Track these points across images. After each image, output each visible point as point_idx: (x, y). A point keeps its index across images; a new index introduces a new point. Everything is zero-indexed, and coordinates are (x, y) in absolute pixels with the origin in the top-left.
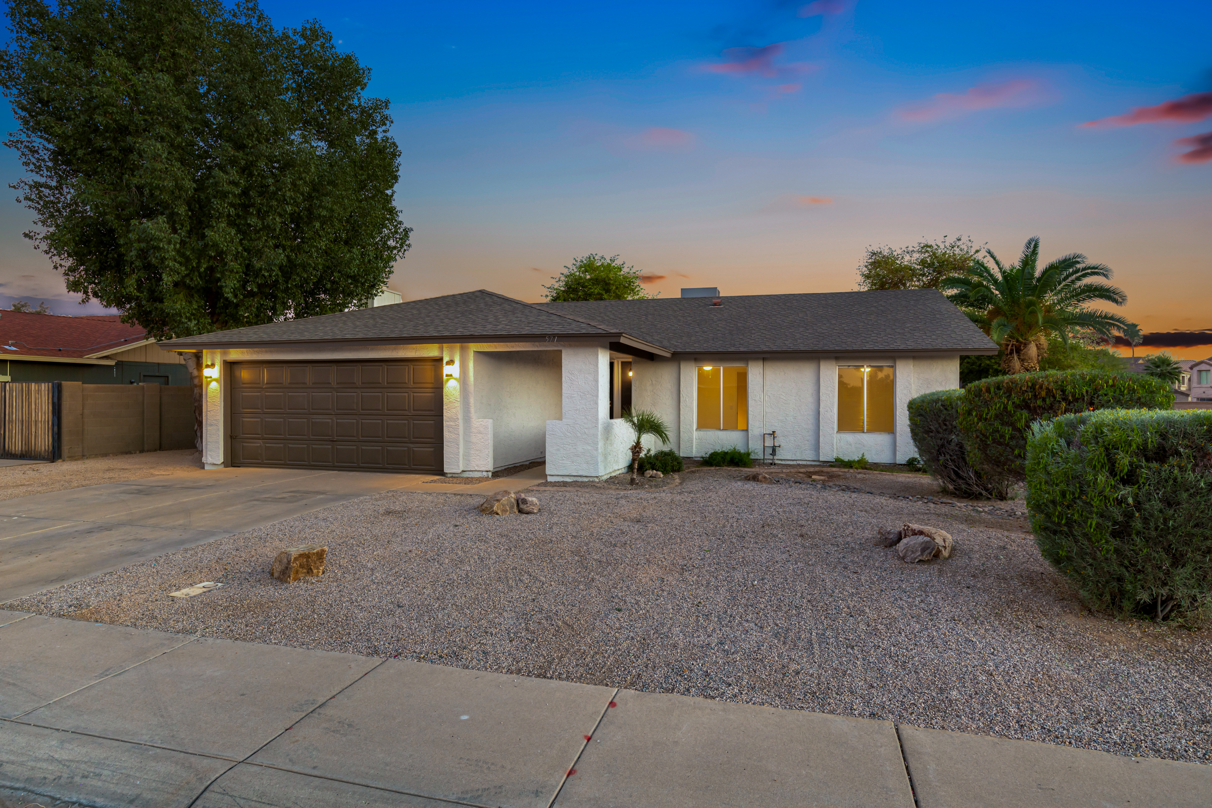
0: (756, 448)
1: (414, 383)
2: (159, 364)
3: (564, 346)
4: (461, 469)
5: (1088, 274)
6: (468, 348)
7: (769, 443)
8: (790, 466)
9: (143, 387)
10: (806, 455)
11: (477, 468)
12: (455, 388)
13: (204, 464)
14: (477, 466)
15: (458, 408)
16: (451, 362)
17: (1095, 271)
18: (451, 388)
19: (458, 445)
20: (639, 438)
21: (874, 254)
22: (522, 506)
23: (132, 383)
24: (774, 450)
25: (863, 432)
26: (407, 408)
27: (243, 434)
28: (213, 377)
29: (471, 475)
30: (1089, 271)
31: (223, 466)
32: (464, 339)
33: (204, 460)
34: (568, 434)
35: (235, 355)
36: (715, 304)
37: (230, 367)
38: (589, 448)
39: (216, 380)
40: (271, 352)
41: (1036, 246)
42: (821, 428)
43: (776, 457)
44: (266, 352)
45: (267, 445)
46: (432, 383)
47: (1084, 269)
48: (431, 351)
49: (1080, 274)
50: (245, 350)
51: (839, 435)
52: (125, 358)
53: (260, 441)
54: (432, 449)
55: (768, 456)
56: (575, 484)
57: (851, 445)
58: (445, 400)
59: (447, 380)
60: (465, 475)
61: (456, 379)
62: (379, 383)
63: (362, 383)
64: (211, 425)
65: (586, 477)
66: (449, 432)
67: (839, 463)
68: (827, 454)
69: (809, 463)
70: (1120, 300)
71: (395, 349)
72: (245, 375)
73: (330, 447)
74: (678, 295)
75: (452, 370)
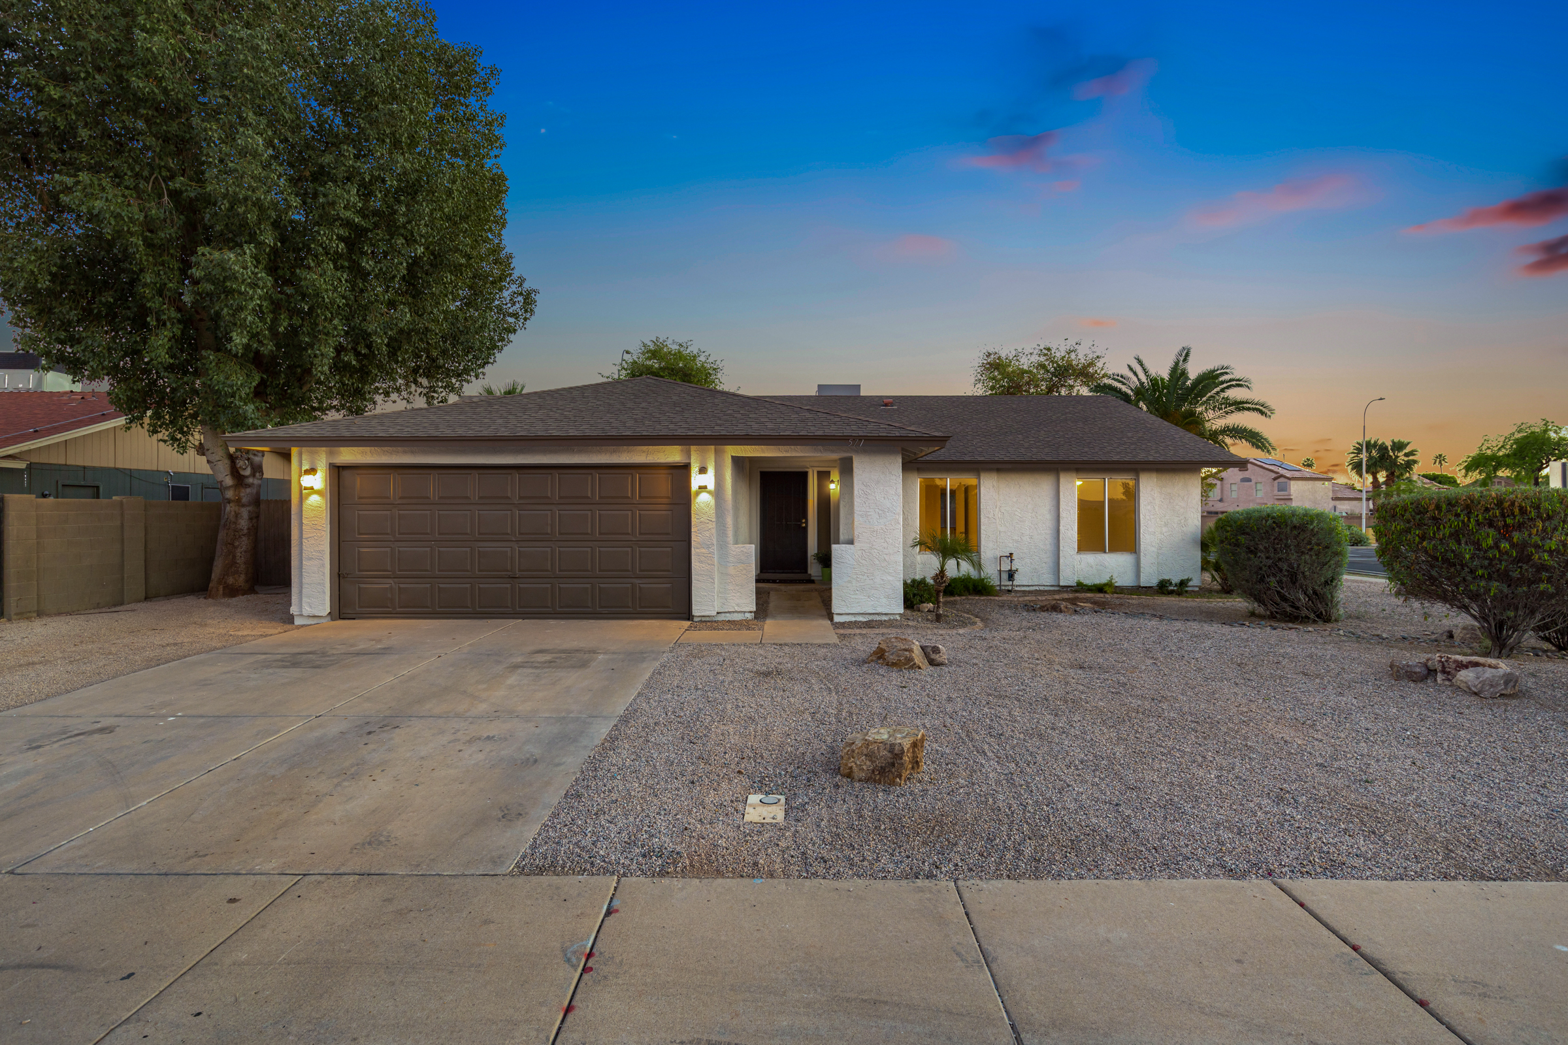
0: (990, 572)
1: (640, 497)
2: (84, 467)
3: (857, 452)
4: (717, 610)
5: (1233, 386)
6: (724, 451)
7: (1006, 567)
8: (1030, 592)
9: (121, 503)
10: (1045, 580)
11: (737, 609)
12: (708, 505)
13: (292, 617)
14: (738, 605)
15: (714, 531)
16: (703, 470)
17: (1239, 383)
18: (703, 502)
19: (713, 579)
20: (943, 566)
21: (989, 354)
22: (933, 656)
23: (44, 496)
24: (1011, 575)
25: (1105, 552)
26: (630, 531)
27: (360, 570)
28: (315, 488)
29: (729, 617)
30: (1234, 383)
31: (329, 618)
32: (719, 440)
33: (294, 610)
34: (863, 562)
35: (348, 455)
36: (886, 405)
37: (338, 472)
38: (890, 578)
39: (319, 492)
40: (413, 452)
41: (1187, 355)
42: (1061, 548)
43: (1015, 583)
44: (405, 452)
45: (402, 586)
46: (668, 497)
47: (1231, 380)
48: (672, 455)
49: (1225, 385)
50: (368, 449)
51: (1078, 557)
52: (43, 459)
53: (390, 581)
54: (669, 585)
55: (1005, 582)
56: (869, 625)
57: (1092, 567)
58: (694, 520)
59: (697, 494)
60: (721, 618)
61: (709, 492)
62: (588, 497)
63: (560, 498)
64: (310, 559)
65: (886, 614)
66: (701, 562)
67: (1081, 587)
68: (1068, 578)
69: (1046, 588)
70: (1269, 413)
71: (614, 451)
72: (359, 484)
73: (508, 586)
74: (813, 392)
75: (702, 480)
